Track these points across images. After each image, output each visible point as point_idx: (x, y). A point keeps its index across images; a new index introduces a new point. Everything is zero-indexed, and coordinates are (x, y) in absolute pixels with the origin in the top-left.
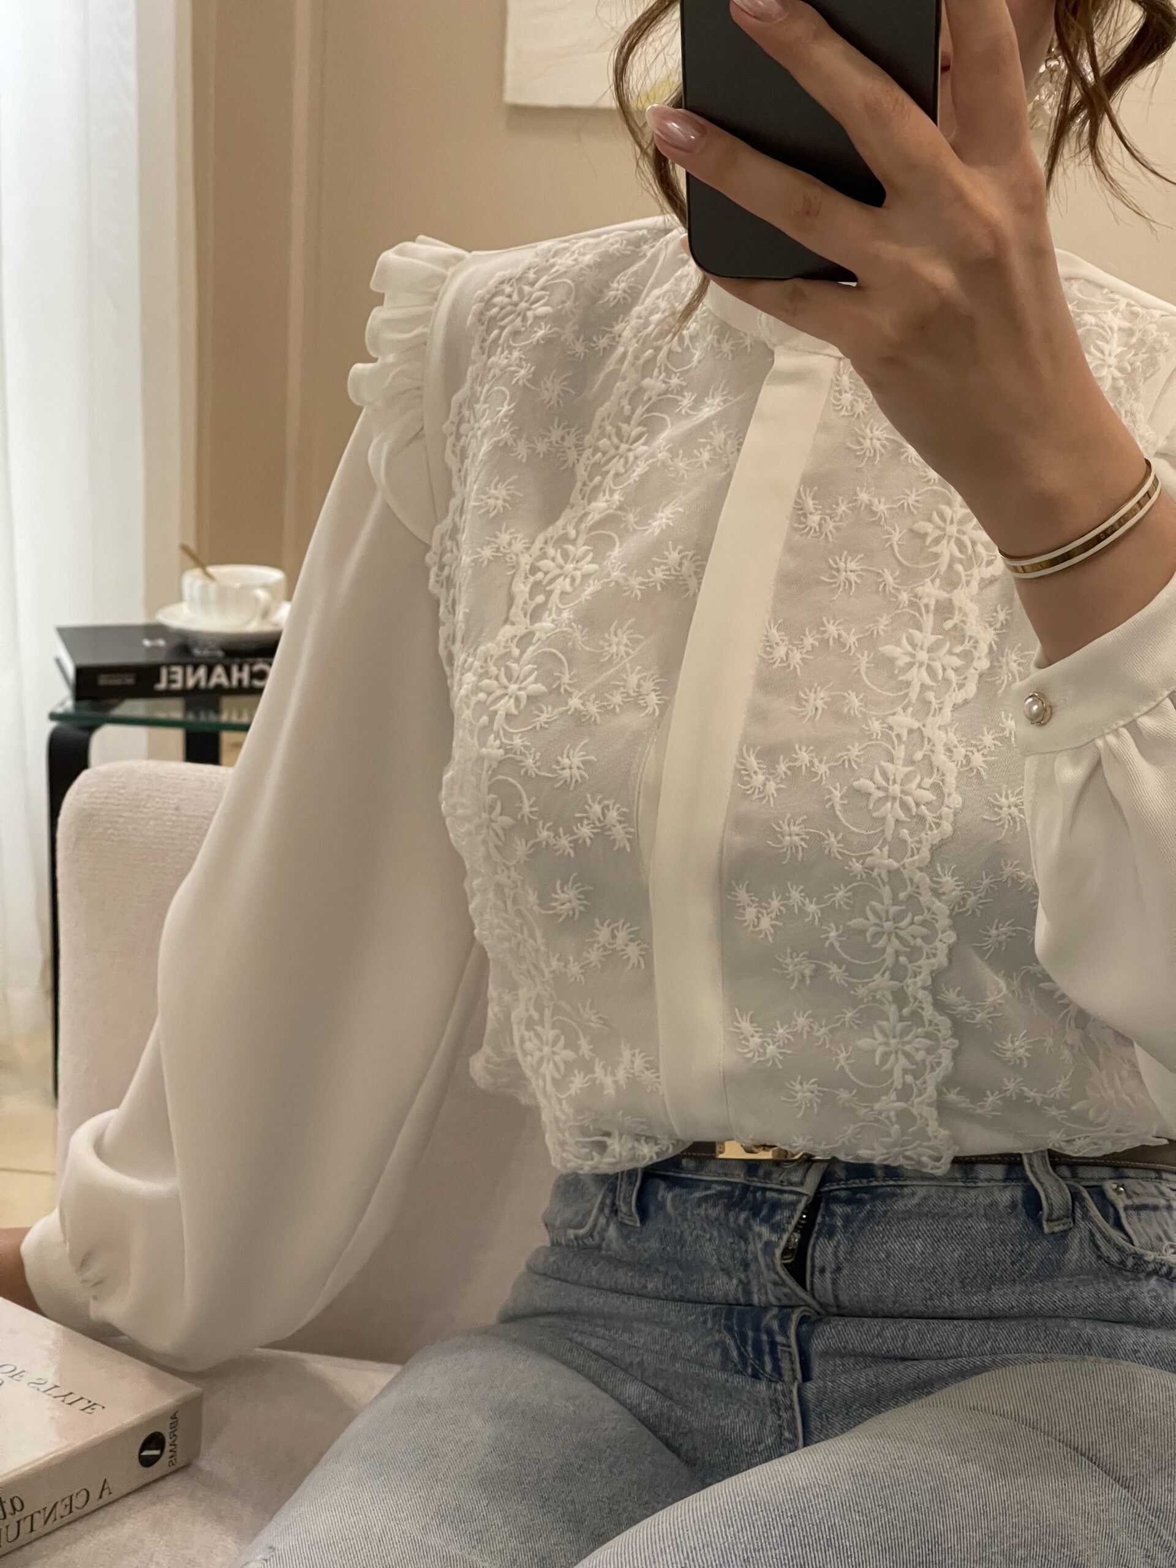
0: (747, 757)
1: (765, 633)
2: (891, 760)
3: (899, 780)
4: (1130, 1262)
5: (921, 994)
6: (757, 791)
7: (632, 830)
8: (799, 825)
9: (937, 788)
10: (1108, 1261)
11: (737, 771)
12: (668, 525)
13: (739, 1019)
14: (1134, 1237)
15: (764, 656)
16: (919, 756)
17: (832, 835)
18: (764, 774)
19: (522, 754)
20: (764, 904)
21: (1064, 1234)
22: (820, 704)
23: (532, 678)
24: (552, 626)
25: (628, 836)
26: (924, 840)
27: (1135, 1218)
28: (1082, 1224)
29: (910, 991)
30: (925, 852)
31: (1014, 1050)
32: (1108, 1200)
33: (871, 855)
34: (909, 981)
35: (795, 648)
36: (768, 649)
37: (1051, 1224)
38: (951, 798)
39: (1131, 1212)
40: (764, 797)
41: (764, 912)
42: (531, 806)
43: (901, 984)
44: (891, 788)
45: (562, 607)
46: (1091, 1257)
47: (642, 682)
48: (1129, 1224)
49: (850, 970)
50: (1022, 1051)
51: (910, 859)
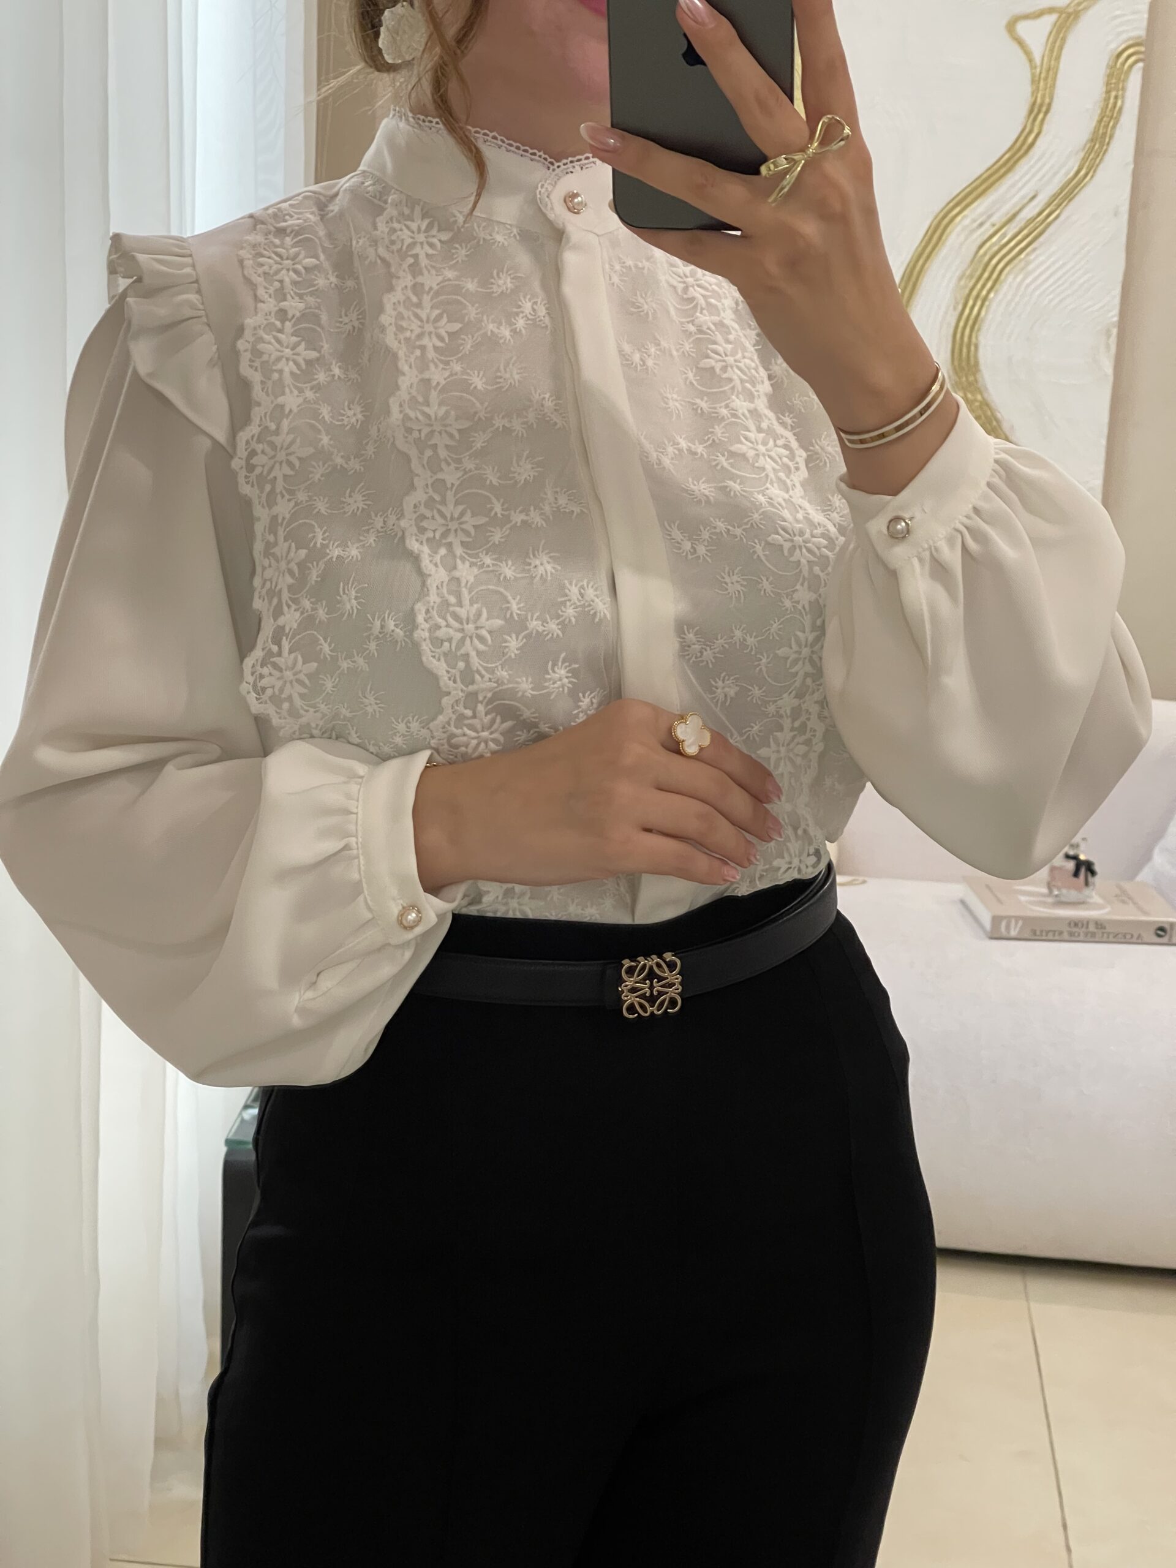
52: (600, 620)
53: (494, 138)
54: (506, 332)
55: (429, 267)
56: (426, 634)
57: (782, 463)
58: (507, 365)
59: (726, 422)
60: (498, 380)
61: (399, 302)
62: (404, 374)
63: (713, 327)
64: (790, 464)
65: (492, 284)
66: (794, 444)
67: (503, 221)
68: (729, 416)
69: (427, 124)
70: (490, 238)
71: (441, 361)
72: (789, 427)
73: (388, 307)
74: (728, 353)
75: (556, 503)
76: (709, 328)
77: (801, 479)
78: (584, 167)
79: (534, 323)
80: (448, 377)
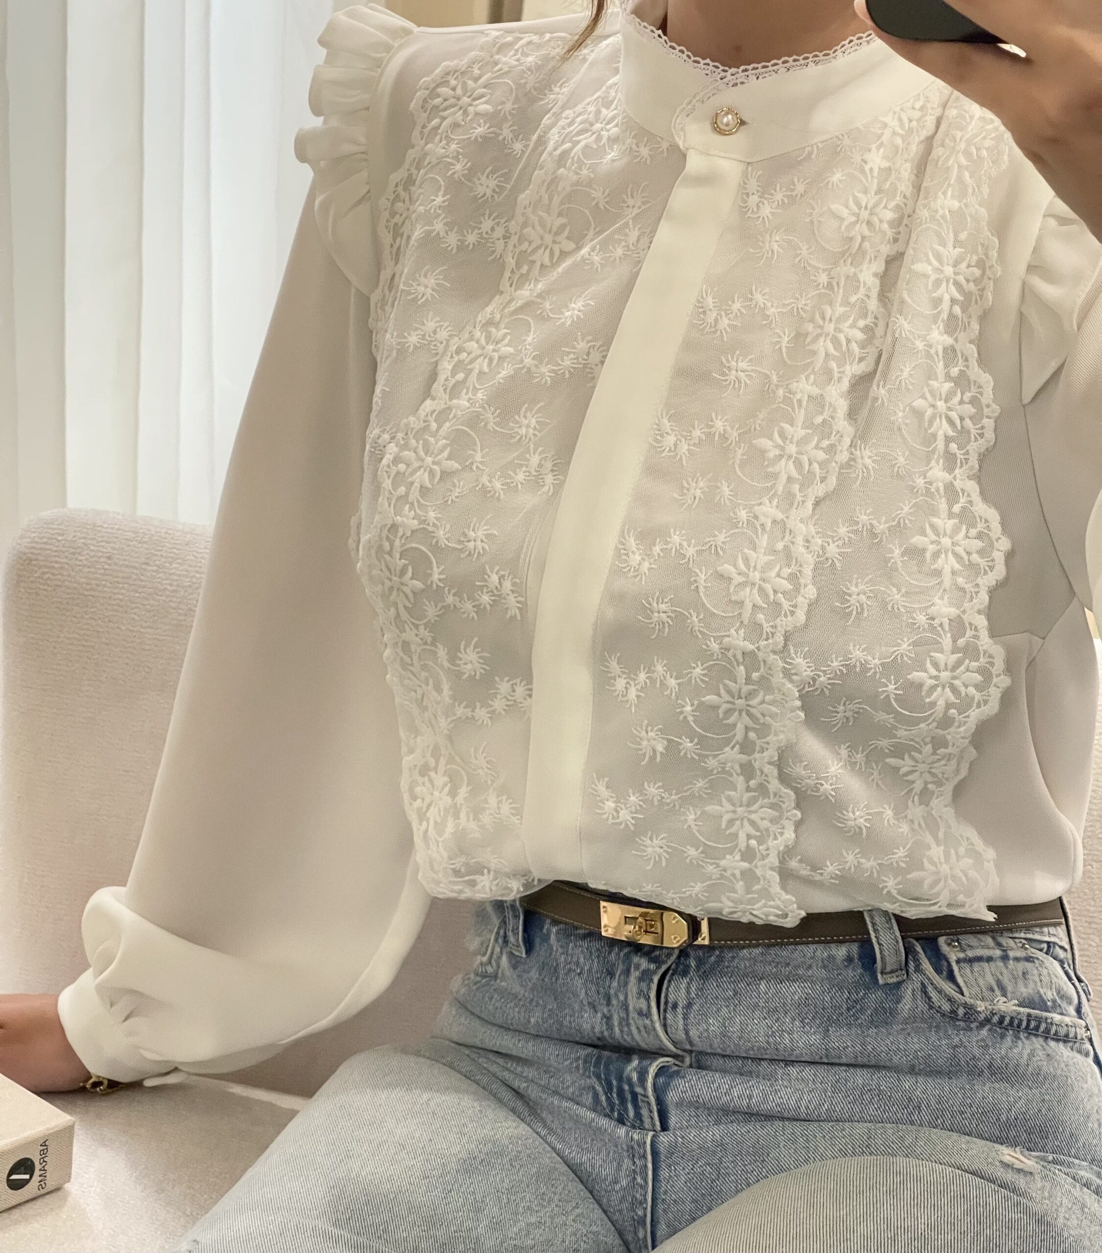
0: (627, 537)
1: (657, 422)
2: (754, 548)
3: (759, 567)
4: (961, 1011)
5: (768, 769)
6: (632, 569)
7: (523, 599)
8: (666, 603)
9: (794, 578)
10: (939, 1010)
11: (617, 549)
12: (578, 317)
13: (597, 782)
14: (965, 989)
15: (654, 444)
16: (780, 546)
17: (694, 615)
18: (640, 554)
19: (434, 525)
20: (632, 676)
21: (898, 985)
22: (698, 493)
23: (445, 454)
24: (467, 404)
25: (519, 605)
26: (779, 626)
27: (968, 971)
28: (914, 976)
29: (757, 765)
30: (780, 639)
31: (855, 819)
32: (942, 954)
33: (729, 636)
34: (757, 755)
35: (683, 439)
36: (658, 437)
37: (885, 976)
38: (807, 589)
39: (962, 965)
40: (637, 576)
42: (440, 574)
43: (749, 758)
44: (751, 574)
45: (478, 387)
46: (922, 1006)
47: (543, 462)
48: (961, 976)
49: (702, 742)
50: (862, 820)
51: (765, 642)
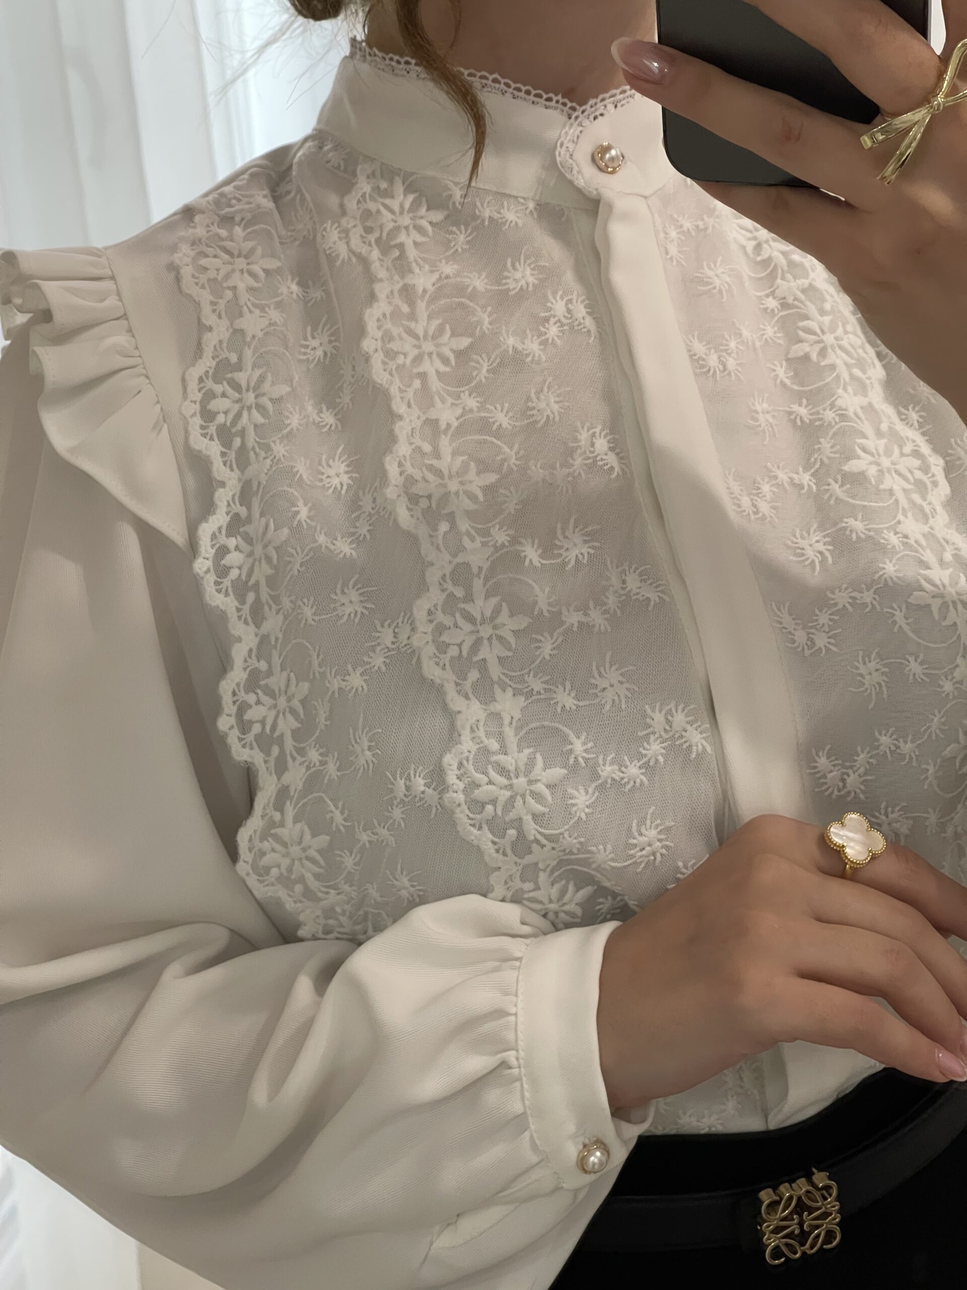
41: (850, 771)
52: (698, 755)
53: (495, 81)
54: (533, 346)
55: (420, 261)
56: (461, 797)
57: (915, 480)
58: (540, 391)
59: (834, 430)
60: (529, 413)
61: (384, 315)
62: (400, 418)
63: (802, 296)
64: (924, 478)
65: (507, 278)
66: (925, 449)
67: (515, 193)
68: (837, 419)
69: (402, 66)
70: (499, 215)
71: (449, 393)
72: (916, 424)
73: (371, 326)
74: (826, 329)
75: (623, 589)
76: (795, 299)
77: (943, 498)
78: (619, 105)
79: (572, 328)
80: (462, 416)
